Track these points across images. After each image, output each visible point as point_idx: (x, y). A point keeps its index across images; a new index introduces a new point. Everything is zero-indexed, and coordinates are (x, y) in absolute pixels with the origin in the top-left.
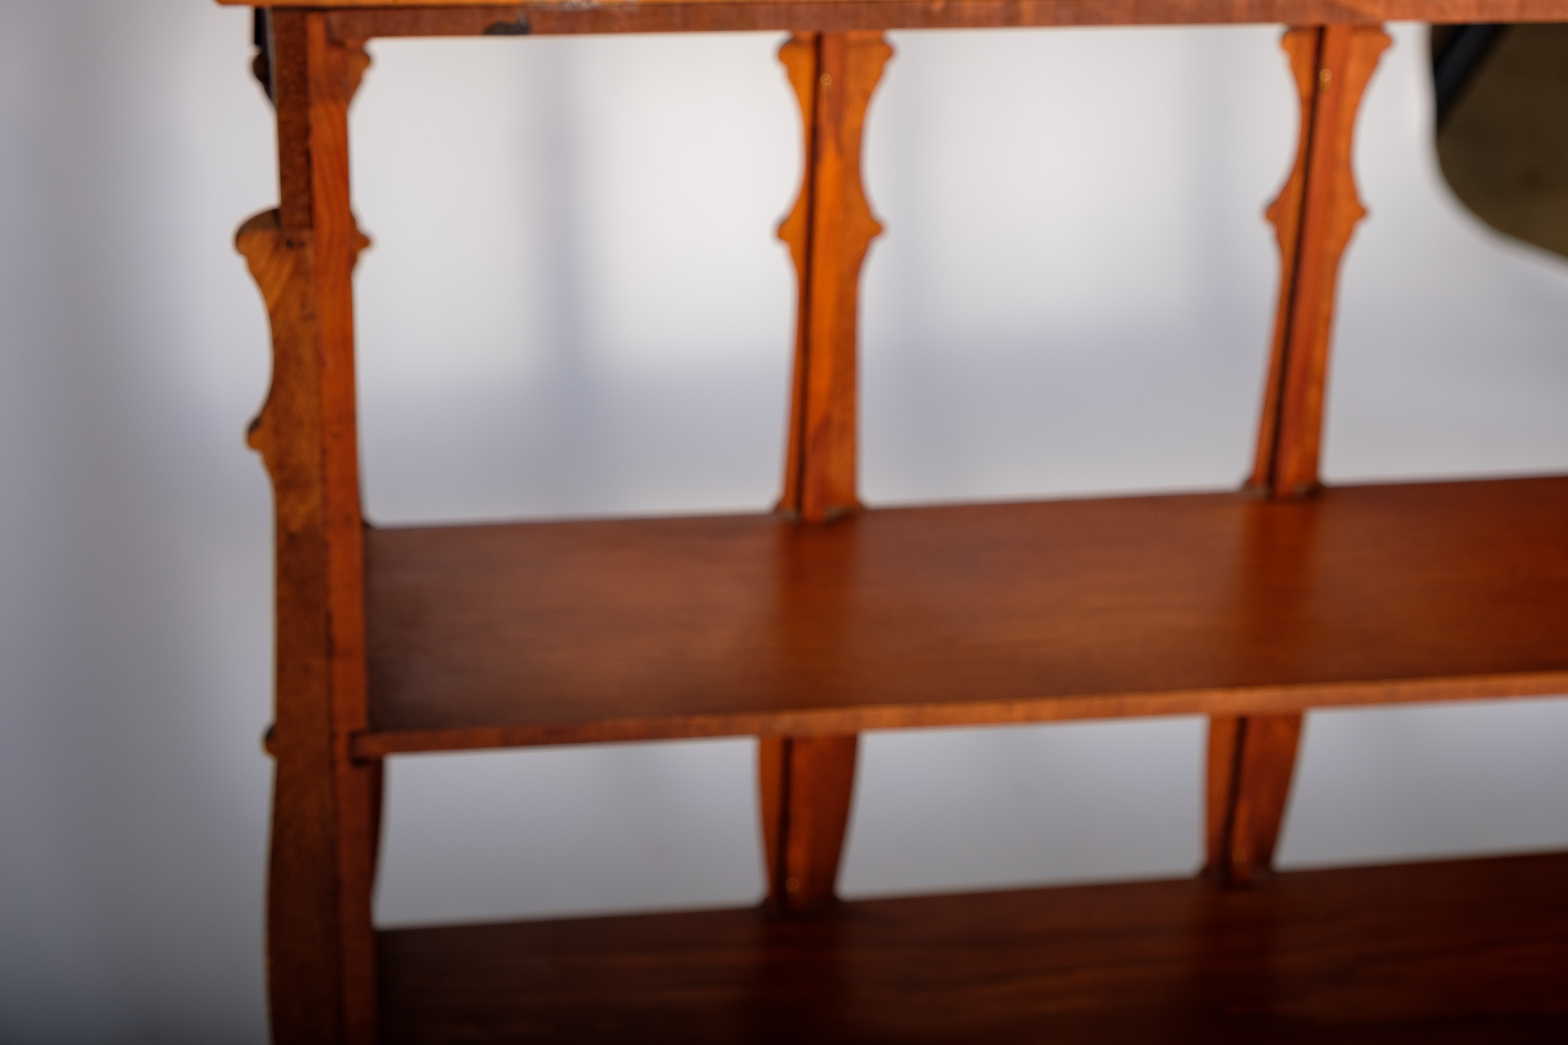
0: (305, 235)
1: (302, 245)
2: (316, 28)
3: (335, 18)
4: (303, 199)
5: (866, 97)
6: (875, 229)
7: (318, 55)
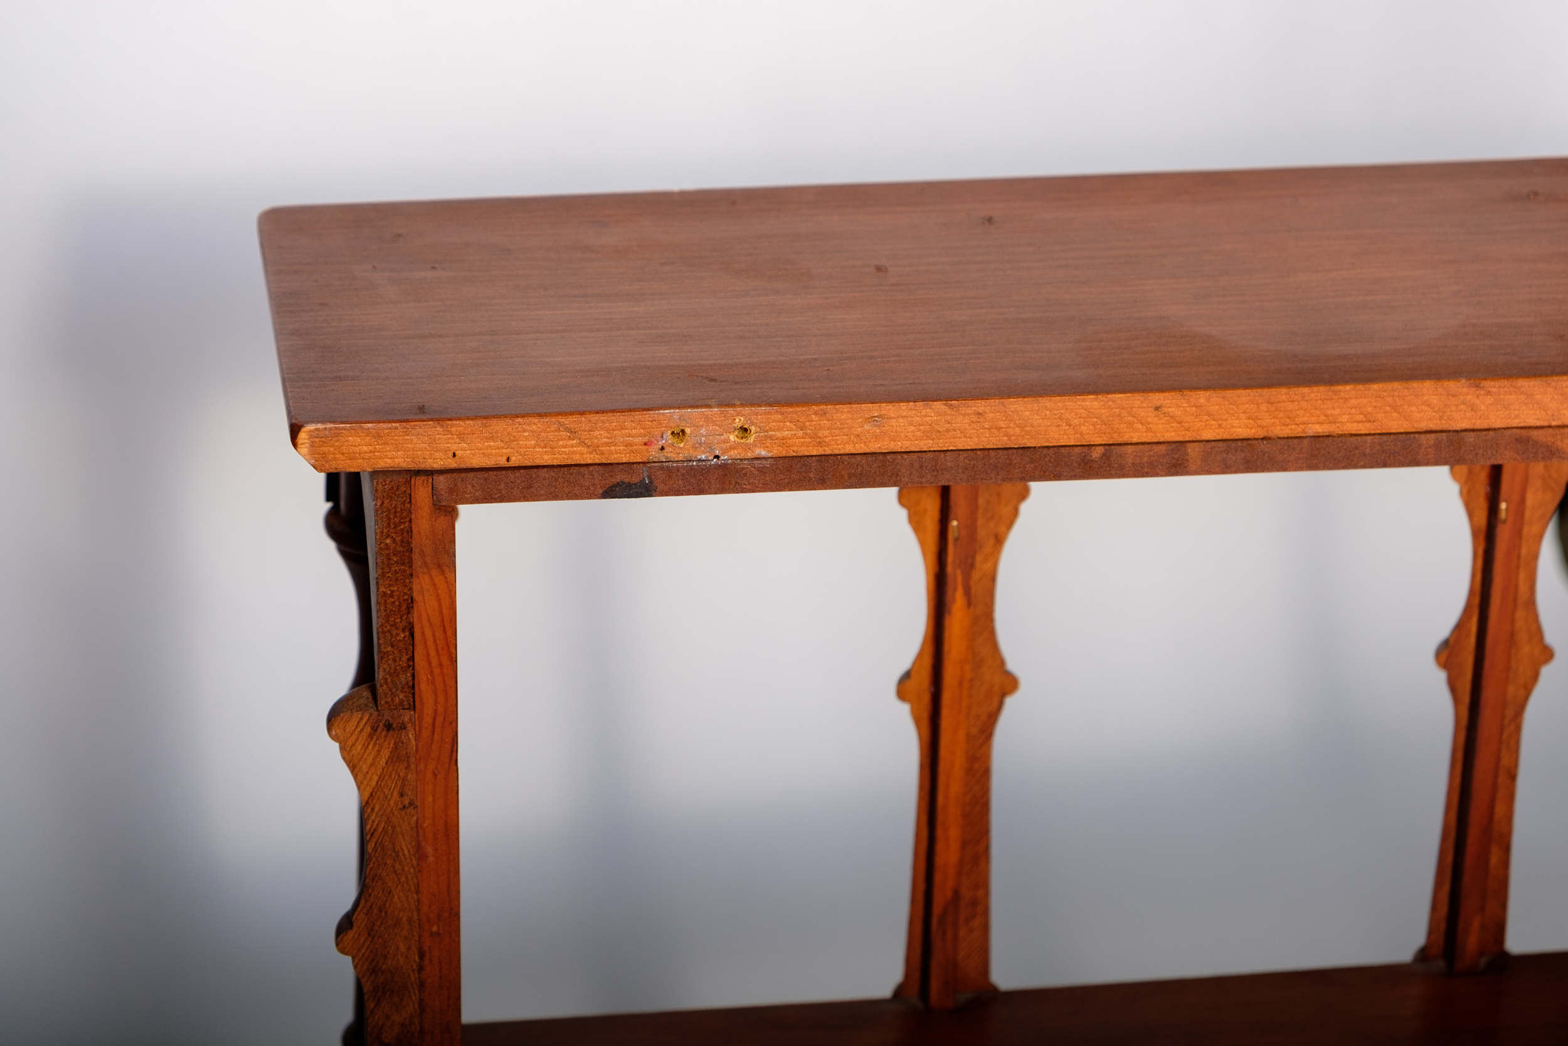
0: (407, 716)
1: (403, 727)
2: (422, 492)
3: (441, 480)
4: (405, 678)
5: (999, 541)
6: (1010, 684)
7: (423, 522)
